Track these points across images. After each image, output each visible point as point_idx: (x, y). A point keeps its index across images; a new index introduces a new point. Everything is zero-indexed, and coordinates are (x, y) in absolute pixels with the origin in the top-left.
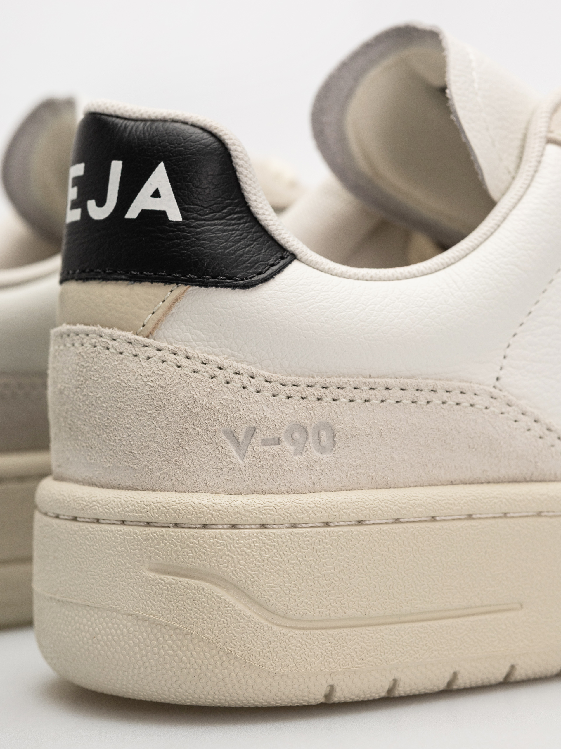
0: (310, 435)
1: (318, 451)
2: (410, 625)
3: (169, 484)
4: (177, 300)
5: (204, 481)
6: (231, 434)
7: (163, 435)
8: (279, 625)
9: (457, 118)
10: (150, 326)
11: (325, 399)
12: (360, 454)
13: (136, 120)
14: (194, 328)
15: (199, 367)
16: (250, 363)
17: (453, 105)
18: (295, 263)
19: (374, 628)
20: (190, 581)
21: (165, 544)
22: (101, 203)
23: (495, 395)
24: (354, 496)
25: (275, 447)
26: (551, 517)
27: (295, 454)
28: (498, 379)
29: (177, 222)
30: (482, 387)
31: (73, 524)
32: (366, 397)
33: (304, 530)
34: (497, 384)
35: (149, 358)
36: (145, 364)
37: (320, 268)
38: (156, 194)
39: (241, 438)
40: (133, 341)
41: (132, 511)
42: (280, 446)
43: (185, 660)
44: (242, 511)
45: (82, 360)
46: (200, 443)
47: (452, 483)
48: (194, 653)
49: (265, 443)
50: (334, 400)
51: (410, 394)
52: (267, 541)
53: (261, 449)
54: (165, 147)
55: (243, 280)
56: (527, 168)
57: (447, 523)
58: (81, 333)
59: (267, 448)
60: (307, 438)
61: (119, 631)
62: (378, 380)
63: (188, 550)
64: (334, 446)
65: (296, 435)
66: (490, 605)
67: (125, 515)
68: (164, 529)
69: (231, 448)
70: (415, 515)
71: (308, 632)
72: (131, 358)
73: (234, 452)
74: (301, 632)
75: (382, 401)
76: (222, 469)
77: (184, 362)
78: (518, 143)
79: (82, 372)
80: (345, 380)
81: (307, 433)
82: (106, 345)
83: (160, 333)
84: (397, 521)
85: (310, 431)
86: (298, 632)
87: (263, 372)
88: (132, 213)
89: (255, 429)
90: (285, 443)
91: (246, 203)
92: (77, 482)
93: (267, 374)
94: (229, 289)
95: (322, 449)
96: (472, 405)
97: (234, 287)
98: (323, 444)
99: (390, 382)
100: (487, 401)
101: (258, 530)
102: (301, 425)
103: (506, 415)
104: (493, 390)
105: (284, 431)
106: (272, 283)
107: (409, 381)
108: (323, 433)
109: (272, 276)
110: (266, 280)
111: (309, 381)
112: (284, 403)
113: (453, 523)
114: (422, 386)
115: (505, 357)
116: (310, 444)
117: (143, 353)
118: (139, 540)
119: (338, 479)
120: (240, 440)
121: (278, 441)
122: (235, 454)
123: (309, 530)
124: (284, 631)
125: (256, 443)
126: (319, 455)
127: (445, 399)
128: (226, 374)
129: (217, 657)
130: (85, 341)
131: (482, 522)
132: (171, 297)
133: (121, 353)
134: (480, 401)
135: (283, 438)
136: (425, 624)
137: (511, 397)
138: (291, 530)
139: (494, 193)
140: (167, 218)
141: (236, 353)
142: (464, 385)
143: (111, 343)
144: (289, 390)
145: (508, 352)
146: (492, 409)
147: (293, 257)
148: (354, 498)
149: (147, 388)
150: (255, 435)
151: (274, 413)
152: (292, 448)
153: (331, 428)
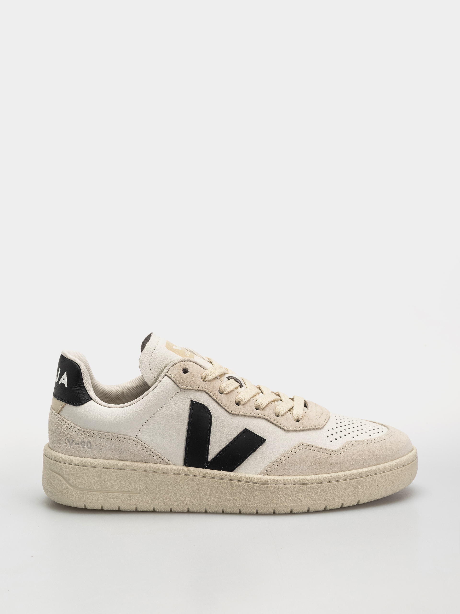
2: (106, 493)
4: (63, 406)
5: (62, 451)
6: (68, 440)
7: (56, 438)
10: (59, 411)
11: (90, 436)
12: (97, 450)
15: (65, 423)
16: (75, 424)
18: (92, 401)
19: (96, 493)
22: (57, 378)
25: (77, 446)
27: (82, 448)
29: (66, 387)
30: (132, 438)
32: (100, 436)
34: (136, 437)
37: (98, 403)
38: (64, 379)
39: (71, 442)
42: (79, 446)
46: (63, 442)
48: (56, 492)
49: (76, 444)
50: (92, 436)
52: (77, 469)
62: (103, 433)
63: (60, 468)
64: (91, 447)
68: (53, 461)
73: (69, 445)
75: (104, 438)
76: (66, 449)
80: (95, 432)
85: (86, 443)
90: (80, 445)
91: (84, 384)
93: (78, 428)
95: (88, 448)
96: (127, 442)
97: (74, 405)
98: (88, 446)
99: (106, 433)
101: (70, 465)
102: (84, 441)
103: (136, 445)
104: (135, 439)
105: (80, 442)
111: (87, 431)
112: (81, 435)
115: (139, 431)
116: (86, 446)
119: (91, 455)
121: (78, 444)
123: (82, 467)
126: (87, 449)
128: (70, 426)
129: (60, 494)
134: (131, 441)
137: (139, 441)
140: (65, 385)
141: (72, 421)
142: (126, 437)
144: (82, 432)
145: (140, 429)
147: (92, 399)
148: (93, 461)
150: (74, 442)
151: (78, 437)
152: (81, 446)
153: (90, 443)
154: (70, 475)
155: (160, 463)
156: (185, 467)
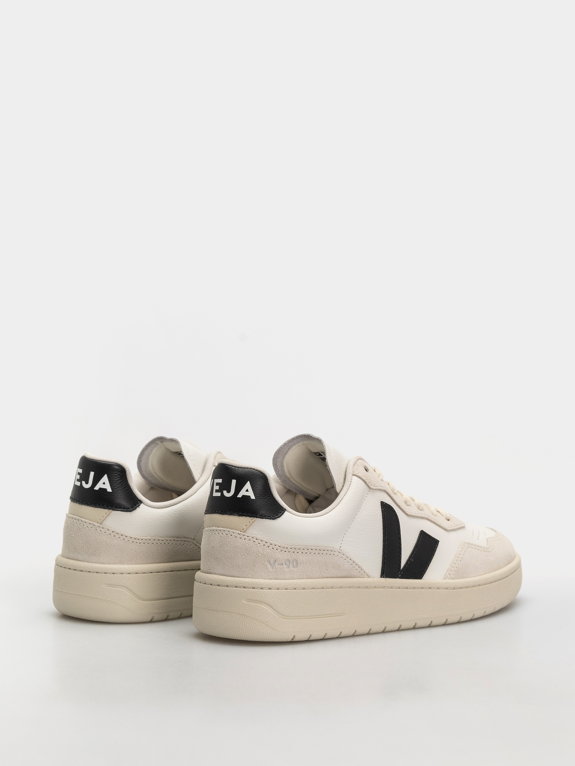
0: (291, 562)
1: (293, 567)
2: (315, 619)
3: (250, 576)
4: (253, 522)
5: (261, 575)
6: (269, 562)
7: (249, 561)
8: (282, 618)
9: (329, 469)
10: (245, 529)
11: (295, 552)
12: (304, 569)
13: (239, 467)
14: (258, 530)
15: (260, 542)
16: (274, 541)
17: (328, 465)
19: (306, 619)
20: (257, 604)
21: (250, 593)
22: (229, 491)
23: (340, 552)
24: (303, 581)
25: (281, 566)
26: (353, 588)
27: (287, 568)
28: (340, 547)
29: (254, 499)
30: (336, 549)
31: (218, 587)
32: (306, 552)
33: (289, 590)
34: (340, 548)
35: (245, 539)
36: (244, 541)
37: (294, 514)
38: (247, 491)
40: (240, 534)
41: (240, 584)
43: (255, 627)
44: (273, 584)
45: (222, 538)
46: (260, 564)
47: (327, 578)
48: (257, 625)
50: (298, 553)
51: (318, 551)
52: (280, 593)
53: (277, 566)
54: (249, 476)
55: (273, 517)
56: (347, 483)
57: (327, 589)
58: (222, 530)
59: (279, 566)
60: (290, 564)
61: (234, 619)
62: (309, 547)
63: (257, 595)
64: (297, 566)
65: (287, 563)
66: (336, 614)
67: (237, 585)
68: (250, 589)
69: (269, 566)
70: (319, 587)
71: (289, 620)
72: (239, 538)
74: (287, 620)
75: (310, 553)
76: (266, 572)
77: (256, 540)
78: (343, 475)
79: (222, 542)
80: (301, 547)
81: (290, 562)
82: (231, 534)
83: (247, 532)
84: (314, 588)
86: (286, 620)
87: (278, 544)
88: (240, 496)
89: (276, 561)
90: (284, 565)
91: (272, 494)
92: (218, 574)
93: (279, 545)
94: (269, 520)
95: (294, 567)
96: (334, 555)
97: (270, 519)
98: (294, 565)
99: (313, 547)
100: (338, 554)
101: (277, 590)
102: (288, 560)
103: (343, 558)
104: (339, 550)
106: (281, 518)
107: (318, 547)
108: (294, 562)
109: (281, 516)
110: (279, 517)
111: (291, 547)
112: (284, 553)
113: (328, 589)
114: (321, 549)
115: (342, 540)
116: (291, 565)
117: (243, 538)
118: (242, 592)
119: (298, 576)
120: (272, 564)
122: (270, 568)
123: (291, 590)
124: (283, 619)
125: (276, 564)
127: (327, 553)
128: (268, 544)
129: (264, 626)
130: (223, 533)
131: (336, 589)
132: (252, 521)
133: (236, 537)
134: (337, 553)
135: (283, 564)
136: (319, 619)
137: (344, 553)
138: (286, 590)
139: (338, 491)
140: (250, 498)
141: (270, 538)
142: (332, 549)
143: (233, 534)
144: (285, 549)
145: (343, 539)
146: (339, 556)
147: (285, 511)
149: (245, 548)
150: (276, 562)
151: (281, 556)
152: (286, 566)
153: (296, 561)
154: (279, 602)
155: (362, 576)
156: (383, 579)
